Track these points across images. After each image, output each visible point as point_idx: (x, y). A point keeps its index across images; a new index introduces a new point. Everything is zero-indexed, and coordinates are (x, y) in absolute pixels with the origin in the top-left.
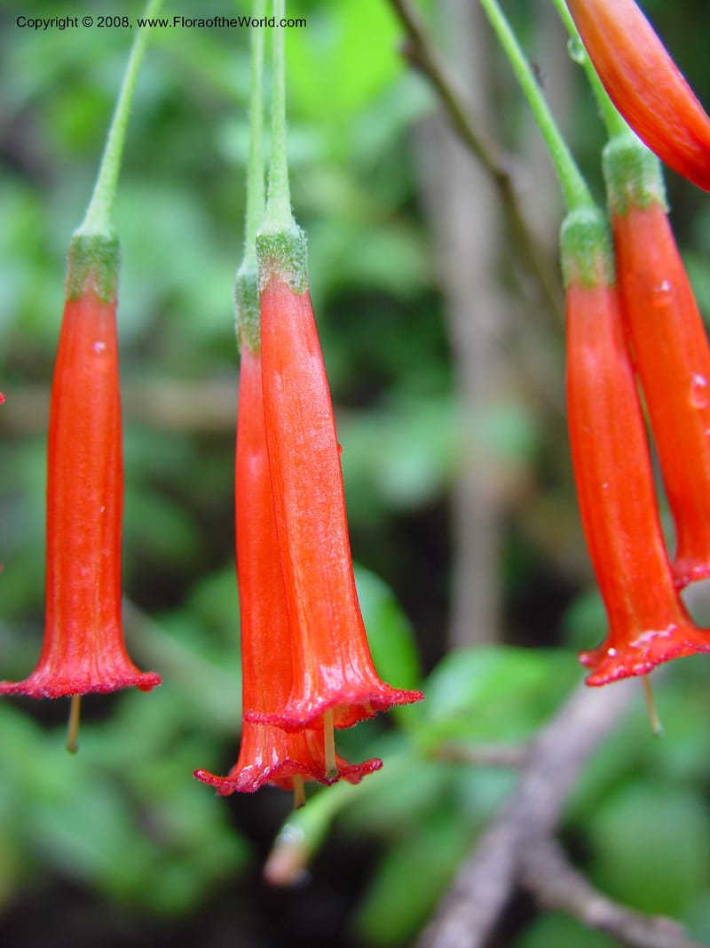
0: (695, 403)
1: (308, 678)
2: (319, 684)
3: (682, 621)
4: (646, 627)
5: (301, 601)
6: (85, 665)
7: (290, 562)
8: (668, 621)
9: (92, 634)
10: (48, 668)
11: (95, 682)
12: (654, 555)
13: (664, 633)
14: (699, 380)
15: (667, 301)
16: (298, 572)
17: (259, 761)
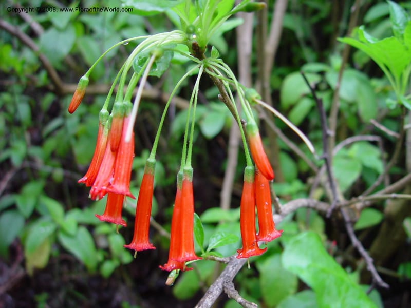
0: (265, 208)
1: (183, 254)
2: (185, 256)
3: (256, 248)
4: (249, 249)
5: (183, 240)
6: (142, 244)
7: (182, 233)
8: (254, 248)
9: (144, 239)
10: (134, 244)
11: (144, 248)
12: (253, 235)
13: (253, 250)
14: (267, 203)
15: (263, 188)
16: (183, 235)
17: (171, 266)
